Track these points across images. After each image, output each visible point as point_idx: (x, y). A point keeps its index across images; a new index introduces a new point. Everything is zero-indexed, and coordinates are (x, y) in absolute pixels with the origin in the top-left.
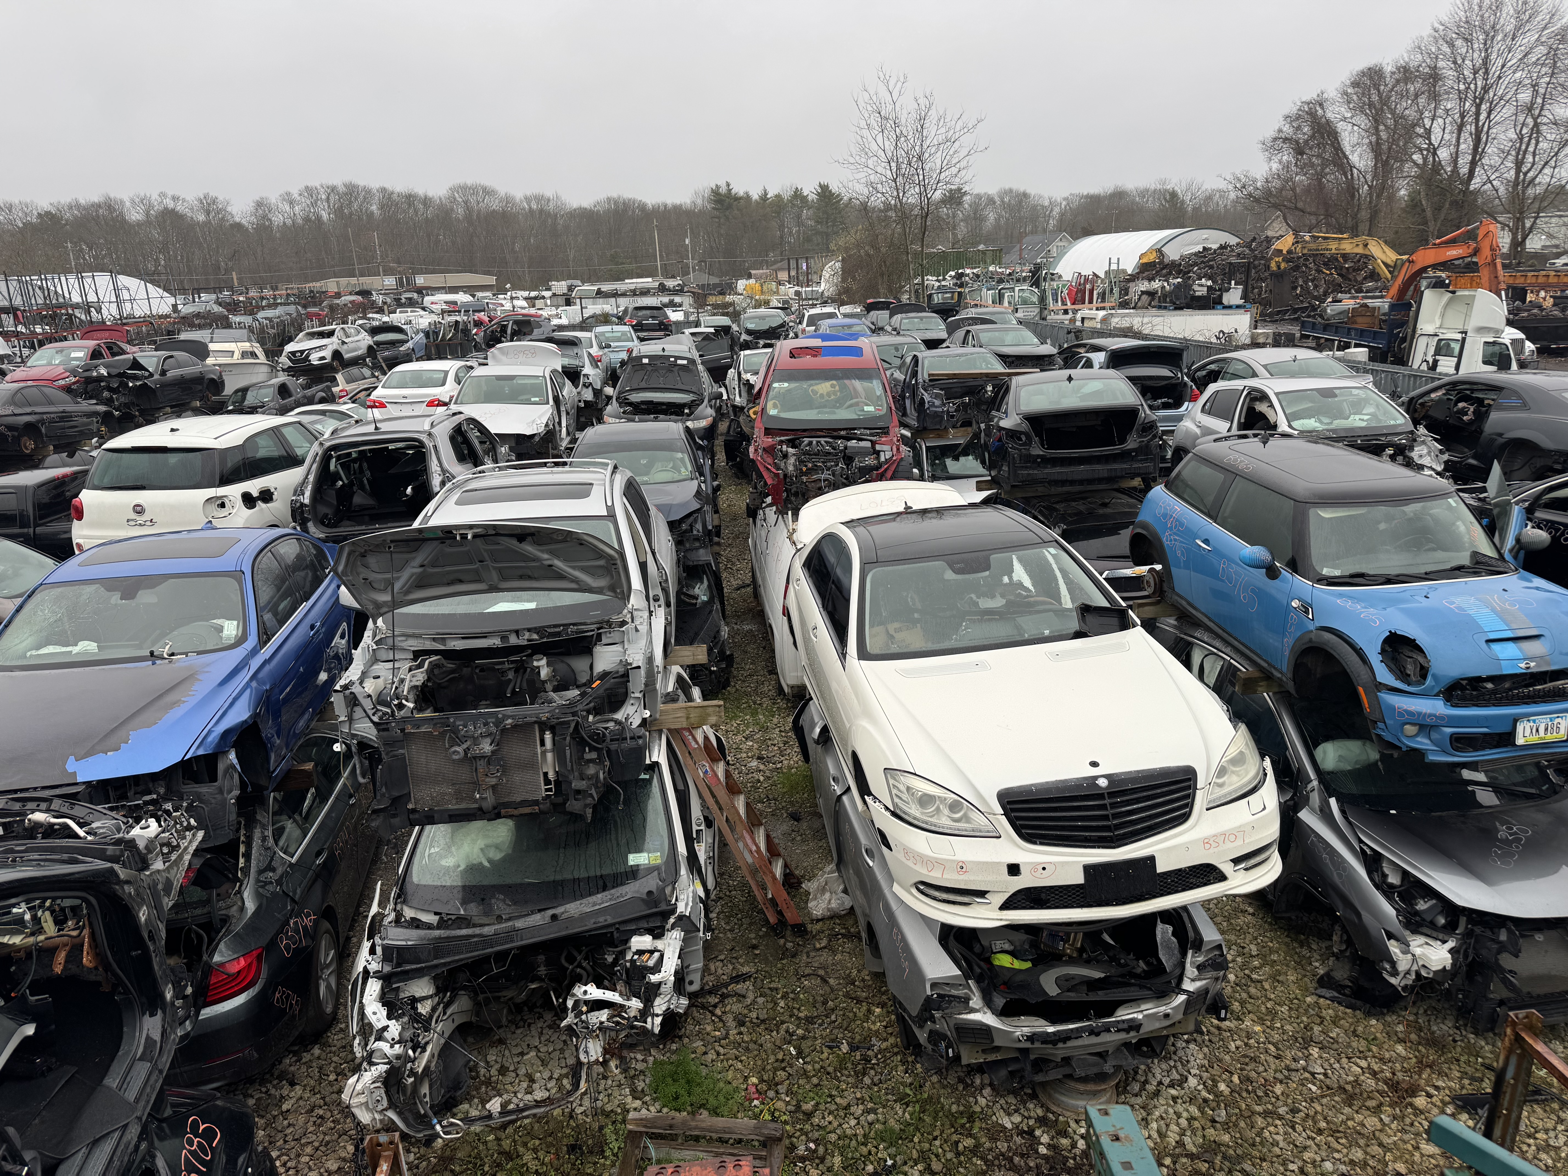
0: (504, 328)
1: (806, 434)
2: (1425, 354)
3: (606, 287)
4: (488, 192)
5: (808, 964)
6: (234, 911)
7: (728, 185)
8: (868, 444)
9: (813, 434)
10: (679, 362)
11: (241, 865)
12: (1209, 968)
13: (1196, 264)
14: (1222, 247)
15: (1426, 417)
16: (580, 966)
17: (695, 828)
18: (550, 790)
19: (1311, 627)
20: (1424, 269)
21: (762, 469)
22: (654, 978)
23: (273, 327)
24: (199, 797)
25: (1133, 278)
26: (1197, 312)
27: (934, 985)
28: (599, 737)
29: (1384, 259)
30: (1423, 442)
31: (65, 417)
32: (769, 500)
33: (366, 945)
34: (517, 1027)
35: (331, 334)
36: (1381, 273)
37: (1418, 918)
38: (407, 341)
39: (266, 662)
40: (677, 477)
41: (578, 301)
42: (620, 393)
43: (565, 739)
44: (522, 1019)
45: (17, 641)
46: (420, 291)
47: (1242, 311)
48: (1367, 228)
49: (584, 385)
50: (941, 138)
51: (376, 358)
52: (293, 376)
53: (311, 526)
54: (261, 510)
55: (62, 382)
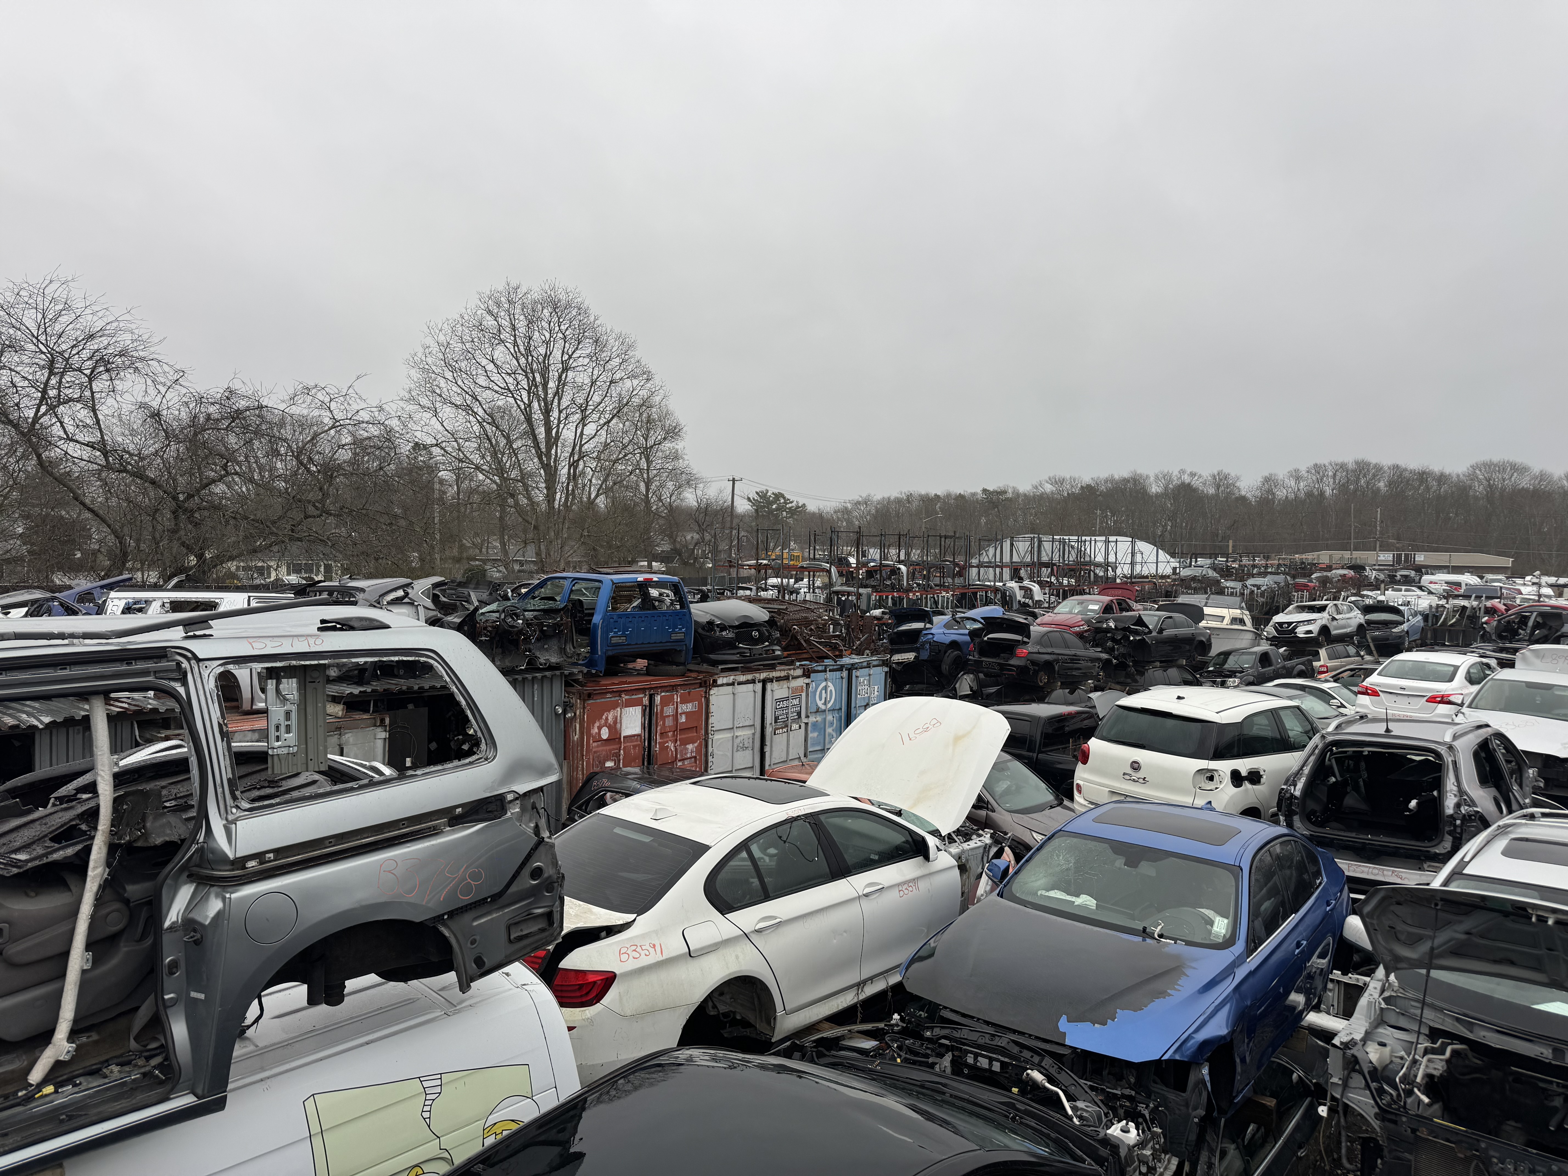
0: (1524, 620)
4: (1515, 468)
23: (1262, 595)
31: (1075, 659)
35: (1322, 609)
38: (1402, 623)
39: (1251, 974)
46: (1420, 570)
51: (1365, 637)
52: (1276, 645)
53: (1296, 819)
54: (1247, 790)
55: (1077, 629)
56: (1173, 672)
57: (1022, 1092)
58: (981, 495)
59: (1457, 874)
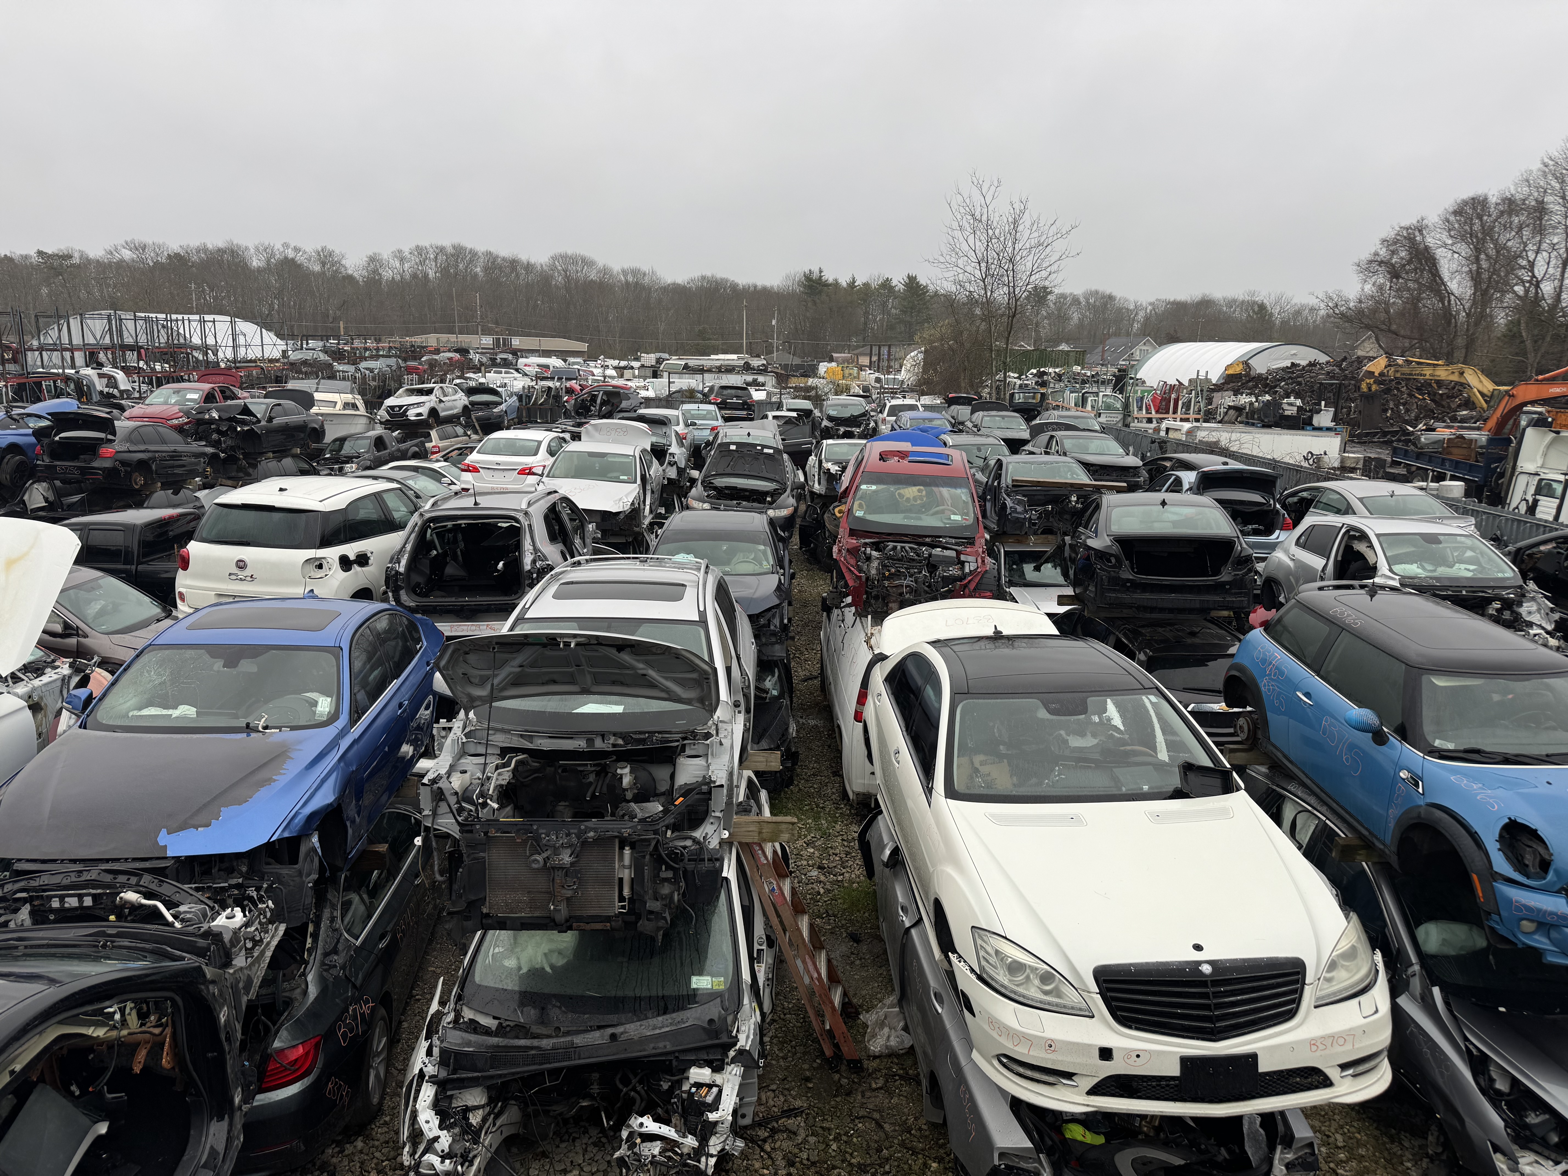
0: (594, 398)
1: (891, 538)
2: (1525, 493)
3: (694, 361)
4: (587, 263)
5: (862, 1105)
6: (297, 993)
7: (821, 272)
8: (953, 554)
9: (898, 538)
10: (766, 451)
11: (308, 946)
12: (1299, 1168)
13: (1283, 379)
14: (1312, 364)
15: (1533, 569)
16: (634, 1089)
17: (756, 947)
18: (623, 907)
19: (1421, 802)
20: (1525, 404)
21: (844, 570)
22: (712, 1117)
23: (374, 379)
24: (279, 879)
25: (1219, 388)
26: (1286, 431)
27: (1003, 1155)
28: (676, 856)
29: (1481, 389)
30: (1533, 599)
31: (175, 456)
32: (849, 599)
33: (423, 1045)
34: (562, 1141)
35: (429, 392)
36: (1476, 401)
37: (1528, 1133)
38: (501, 403)
39: (355, 742)
40: (758, 569)
41: (666, 374)
42: (705, 477)
43: (644, 857)
44: (567, 1132)
45: (121, 701)
46: (515, 353)
47: (1333, 434)
48: (1463, 355)
49: (670, 464)
50: (1033, 242)
51: (470, 417)
52: (389, 429)
53: (403, 593)
54: (356, 573)
55: (175, 422)
56: (288, 462)
57: (119, 918)
58: (35, 259)
59: (520, 619)
